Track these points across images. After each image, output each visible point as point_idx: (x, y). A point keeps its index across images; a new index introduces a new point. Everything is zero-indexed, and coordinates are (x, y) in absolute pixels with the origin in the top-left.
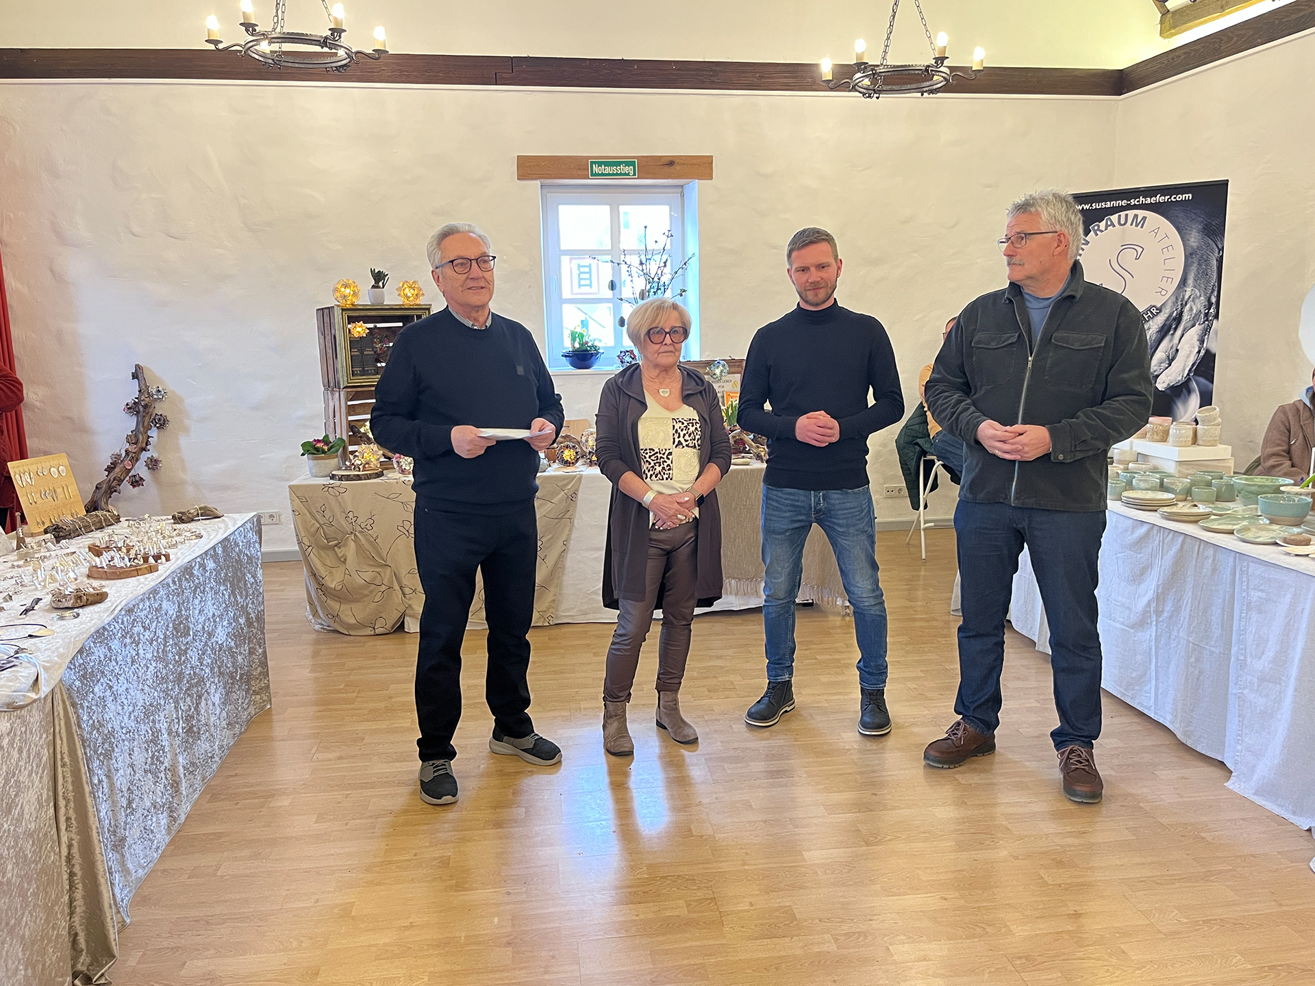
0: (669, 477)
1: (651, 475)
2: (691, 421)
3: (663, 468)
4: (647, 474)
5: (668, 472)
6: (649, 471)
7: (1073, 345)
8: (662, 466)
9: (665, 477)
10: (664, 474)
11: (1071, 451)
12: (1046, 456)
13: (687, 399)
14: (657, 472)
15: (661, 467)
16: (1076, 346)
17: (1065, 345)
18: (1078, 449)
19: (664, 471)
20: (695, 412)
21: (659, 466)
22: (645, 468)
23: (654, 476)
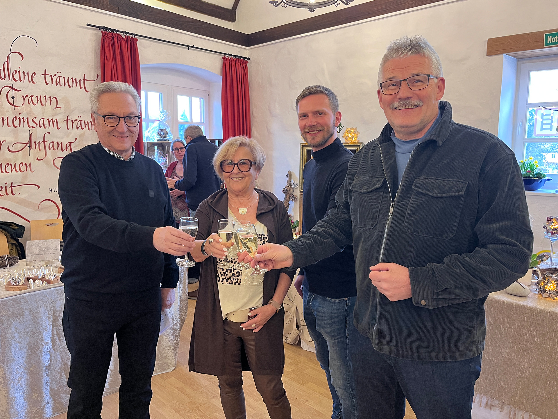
0: (237, 282)
1: (223, 280)
2: (261, 236)
3: (233, 274)
4: (219, 278)
5: (236, 278)
6: (222, 276)
7: (432, 192)
8: (233, 272)
9: (234, 281)
10: (234, 279)
11: (433, 299)
12: (408, 302)
13: (260, 217)
14: (228, 277)
15: (231, 274)
16: (435, 193)
17: (424, 192)
18: (440, 297)
19: (233, 277)
20: (266, 228)
21: (230, 272)
22: (219, 273)
23: (225, 280)
